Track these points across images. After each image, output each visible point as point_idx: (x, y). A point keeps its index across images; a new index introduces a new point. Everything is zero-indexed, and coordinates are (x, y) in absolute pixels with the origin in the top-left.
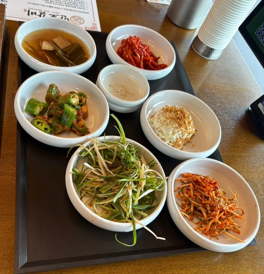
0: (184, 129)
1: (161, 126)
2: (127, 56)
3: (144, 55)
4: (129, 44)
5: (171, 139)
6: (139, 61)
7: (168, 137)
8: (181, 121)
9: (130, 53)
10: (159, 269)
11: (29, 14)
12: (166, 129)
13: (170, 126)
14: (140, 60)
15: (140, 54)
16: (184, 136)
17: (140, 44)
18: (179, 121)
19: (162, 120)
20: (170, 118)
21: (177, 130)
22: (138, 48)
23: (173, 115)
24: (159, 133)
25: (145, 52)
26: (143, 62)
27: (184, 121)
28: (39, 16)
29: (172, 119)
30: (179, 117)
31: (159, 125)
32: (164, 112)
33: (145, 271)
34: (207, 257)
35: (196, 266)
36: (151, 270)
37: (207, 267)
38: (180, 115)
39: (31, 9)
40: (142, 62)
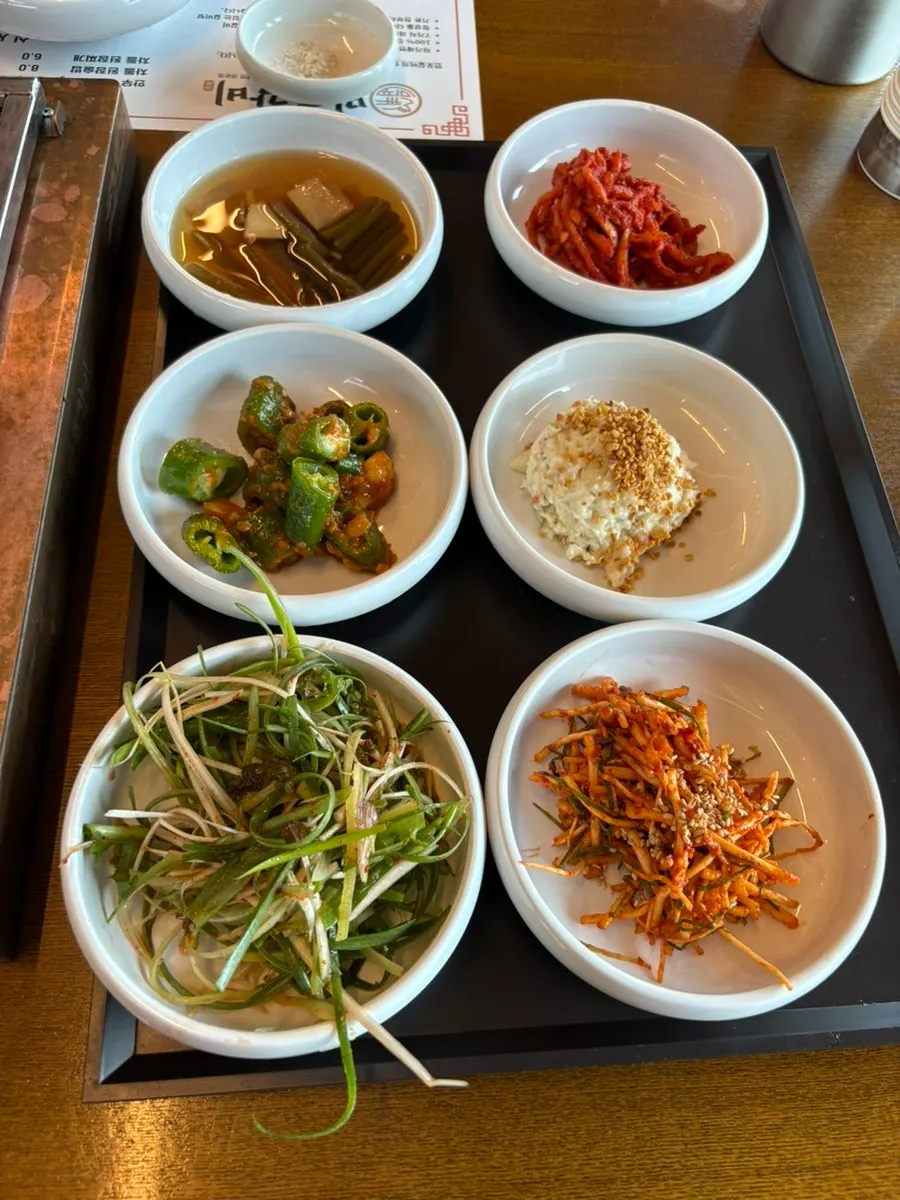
0: (636, 499)
1: (550, 490)
2: (564, 237)
3: (634, 227)
4: (574, 185)
5: (589, 539)
6: (613, 252)
7: (575, 532)
8: (624, 466)
9: (575, 225)
10: (624, 1103)
11: (219, 102)
12: (565, 499)
13: (580, 490)
14: (617, 250)
15: (618, 222)
16: (642, 524)
17: (618, 181)
18: (616, 469)
19: (551, 465)
20: (582, 455)
21: (605, 505)
22: (606, 200)
23: (592, 442)
24: (544, 515)
25: (640, 214)
26: (631, 255)
27: (639, 466)
28: (255, 102)
29: (590, 458)
30: (615, 452)
31: (540, 486)
32: (563, 430)
33: (568, 1106)
34: (832, 1065)
35: (779, 1098)
36: (594, 1107)
37: (825, 1106)
38: (621, 443)
39: (228, 76)
40: (624, 256)
